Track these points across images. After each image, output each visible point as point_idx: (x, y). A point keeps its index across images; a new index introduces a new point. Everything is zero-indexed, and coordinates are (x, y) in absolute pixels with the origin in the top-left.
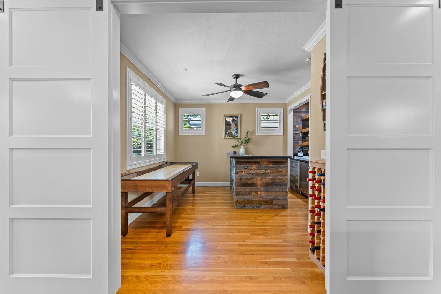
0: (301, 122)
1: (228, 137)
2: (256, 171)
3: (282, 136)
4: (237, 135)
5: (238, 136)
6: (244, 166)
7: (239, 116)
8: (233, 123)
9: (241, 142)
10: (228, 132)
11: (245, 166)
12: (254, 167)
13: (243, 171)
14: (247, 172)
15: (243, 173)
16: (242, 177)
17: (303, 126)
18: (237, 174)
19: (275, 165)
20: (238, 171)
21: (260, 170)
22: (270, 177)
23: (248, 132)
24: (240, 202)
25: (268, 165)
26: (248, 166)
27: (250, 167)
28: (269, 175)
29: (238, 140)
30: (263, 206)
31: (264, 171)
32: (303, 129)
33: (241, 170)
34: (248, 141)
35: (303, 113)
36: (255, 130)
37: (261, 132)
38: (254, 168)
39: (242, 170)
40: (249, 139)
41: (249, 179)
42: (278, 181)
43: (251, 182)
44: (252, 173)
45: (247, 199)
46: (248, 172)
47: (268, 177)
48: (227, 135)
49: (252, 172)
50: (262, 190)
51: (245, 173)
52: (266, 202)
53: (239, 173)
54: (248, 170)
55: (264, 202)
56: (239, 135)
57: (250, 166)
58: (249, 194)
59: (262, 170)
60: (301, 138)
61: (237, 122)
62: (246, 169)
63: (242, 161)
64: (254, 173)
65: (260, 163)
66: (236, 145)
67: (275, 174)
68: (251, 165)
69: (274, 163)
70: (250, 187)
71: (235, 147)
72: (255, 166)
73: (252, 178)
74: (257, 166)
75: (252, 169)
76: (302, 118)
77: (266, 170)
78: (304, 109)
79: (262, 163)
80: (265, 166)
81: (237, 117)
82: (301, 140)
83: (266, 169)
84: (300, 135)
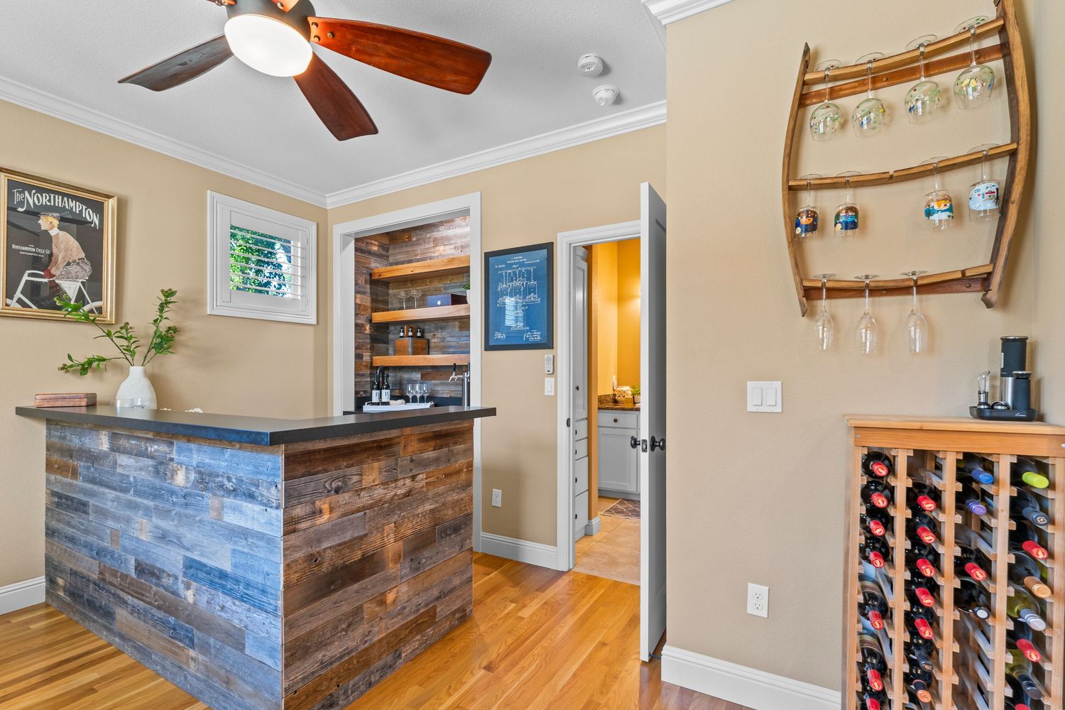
0: (368, 286)
1: (26, 312)
2: (379, 492)
3: (311, 329)
4: (98, 304)
5: (100, 310)
6: (325, 479)
7: (110, 205)
8: (62, 233)
9: (125, 343)
10: (25, 278)
11: (335, 473)
12: (372, 473)
13: (325, 507)
14: (341, 510)
15: (326, 517)
16: (319, 541)
17: (373, 301)
18: (294, 531)
19: (441, 447)
20: (299, 511)
21: (396, 480)
22: (428, 507)
23: (169, 294)
24: (307, 696)
25: (422, 451)
26: (348, 471)
27: (355, 478)
28: (424, 500)
29: (109, 335)
30: (406, 651)
31: (408, 482)
32: (375, 310)
33: (314, 503)
34: (165, 341)
35: (373, 259)
36: (202, 292)
37: (229, 304)
38: (371, 478)
39: (318, 503)
40: (174, 330)
41: (350, 544)
42: (450, 512)
43: (358, 555)
44: (364, 508)
45: (341, 657)
46: (347, 508)
47: (420, 510)
48: (18, 295)
49: (365, 499)
50: (402, 578)
51: (335, 515)
52: (416, 627)
53: (303, 525)
54: (345, 497)
55: (408, 631)
56: (108, 302)
57: (354, 470)
58: (349, 626)
59: (400, 483)
60: (369, 341)
61: (100, 231)
62: (337, 491)
63: (319, 451)
64: (371, 507)
65: (395, 449)
66: (90, 362)
67: (441, 489)
68: (361, 462)
69: (439, 442)
70: (356, 586)
71: (85, 368)
72: (376, 465)
73: (362, 533)
74: (383, 463)
75: (365, 484)
76: (371, 275)
77: (413, 478)
78: (375, 245)
79: (399, 449)
80: (412, 461)
81: (98, 208)
82: (369, 347)
83: (415, 472)
84: (365, 330)
